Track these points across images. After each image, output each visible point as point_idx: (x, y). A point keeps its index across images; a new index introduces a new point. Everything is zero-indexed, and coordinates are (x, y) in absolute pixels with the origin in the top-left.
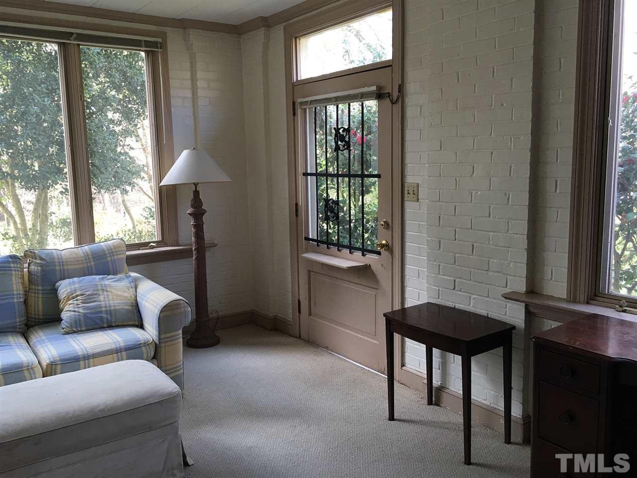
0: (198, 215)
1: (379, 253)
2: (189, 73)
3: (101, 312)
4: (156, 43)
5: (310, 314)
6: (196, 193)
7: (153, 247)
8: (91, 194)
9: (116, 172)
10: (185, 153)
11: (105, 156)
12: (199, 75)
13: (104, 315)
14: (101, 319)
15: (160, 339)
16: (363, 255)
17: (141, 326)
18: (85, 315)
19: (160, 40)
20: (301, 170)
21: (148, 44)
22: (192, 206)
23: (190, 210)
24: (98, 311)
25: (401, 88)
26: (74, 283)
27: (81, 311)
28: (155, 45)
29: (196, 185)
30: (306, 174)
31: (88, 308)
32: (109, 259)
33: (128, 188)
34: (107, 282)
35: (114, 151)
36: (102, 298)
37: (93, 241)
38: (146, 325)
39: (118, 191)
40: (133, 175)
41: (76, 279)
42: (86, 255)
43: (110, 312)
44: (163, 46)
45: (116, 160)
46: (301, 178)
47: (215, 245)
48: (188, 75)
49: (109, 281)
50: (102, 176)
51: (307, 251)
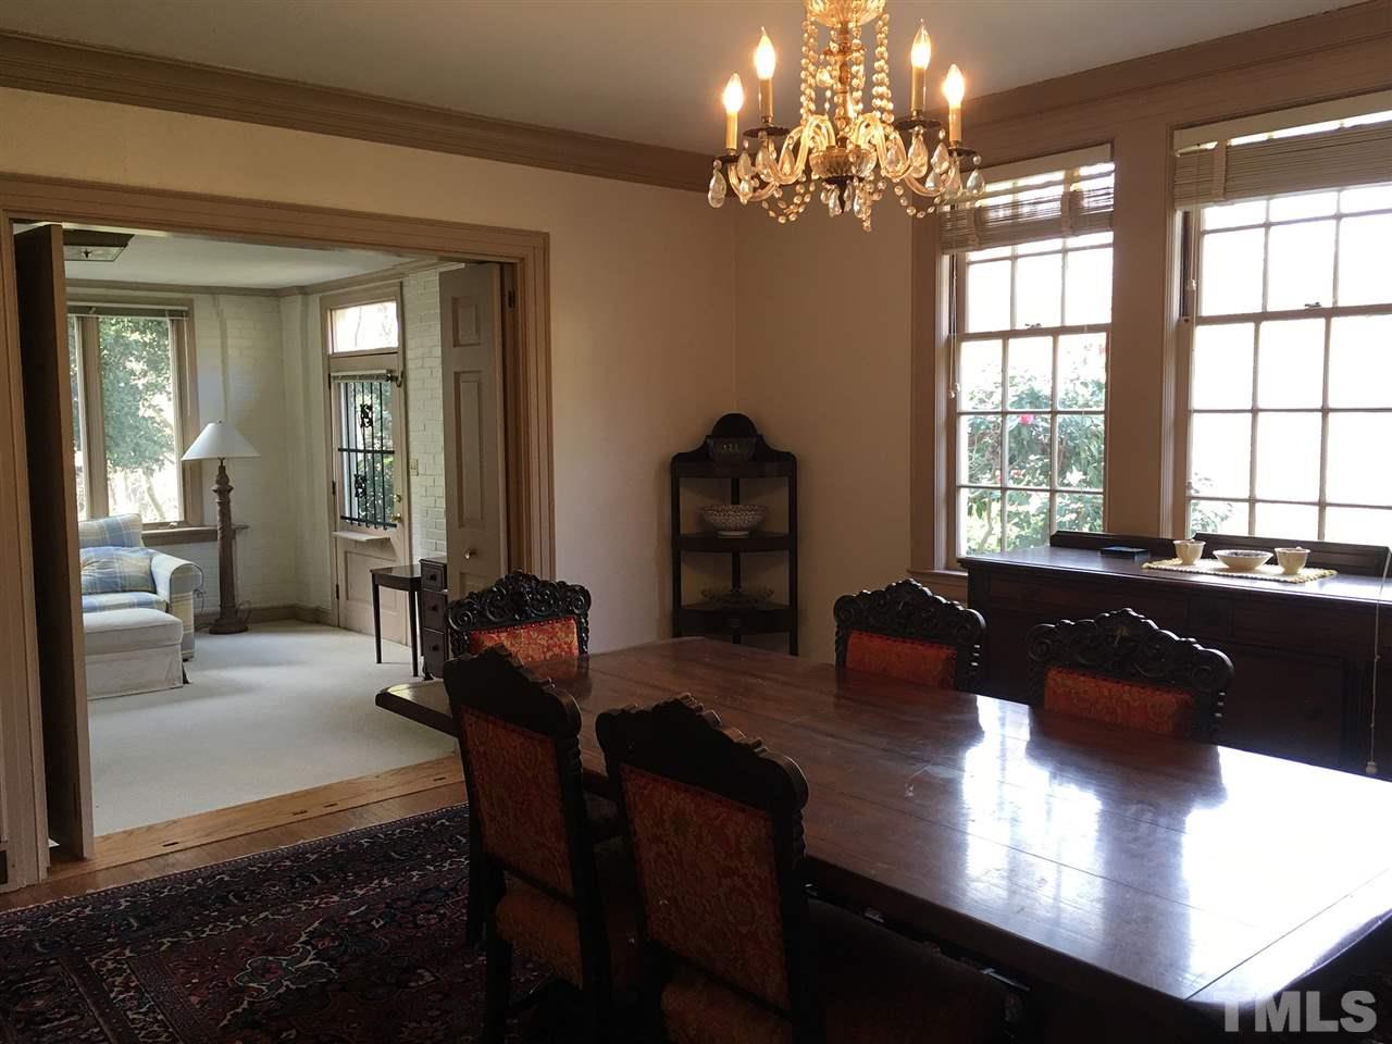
0: (224, 491)
1: (395, 526)
2: (219, 340)
3: (116, 577)
4: (182, 311)
5: (347, 599)
6: (222, 469)
7: (175, 527)
8: (106, 471)
9: (137, 444)
10: (210, 426)
11: (122, 423)
12: (230, 342)
13: (118, 580)
14: (116, 584)
15: (171, 599)
16: (385, 529)
17: (155, 592)
18: (100, 579)
19: (186, 308)
20: (336, 446)
21: (172, 313)
22: (217, 482)
23: (215, 487)
24: (112, 576)
25: (404, 374)
26: (89, 552)
27: (96, 575)
28: (181, 313)
29: (222, 460)
30: (341, 450)
31: (103, 573)
32: (124, 532)
33: (155, 467)
34: (120, 552)
35: (135, 415)
36: (116, 565)
37: (107, 515)
38: (159, 589)
39: (140, 470)
40: (162, 447)
41: (91, 549)
42: (101, 527)
43: (124, 578)
44: (188, 314)
45: (137, 427)
46: (336, 453)
47: (246, 527)
48: (218, 341)
49: (123, 552)
50: (119, 450)
51: (342, 529)
